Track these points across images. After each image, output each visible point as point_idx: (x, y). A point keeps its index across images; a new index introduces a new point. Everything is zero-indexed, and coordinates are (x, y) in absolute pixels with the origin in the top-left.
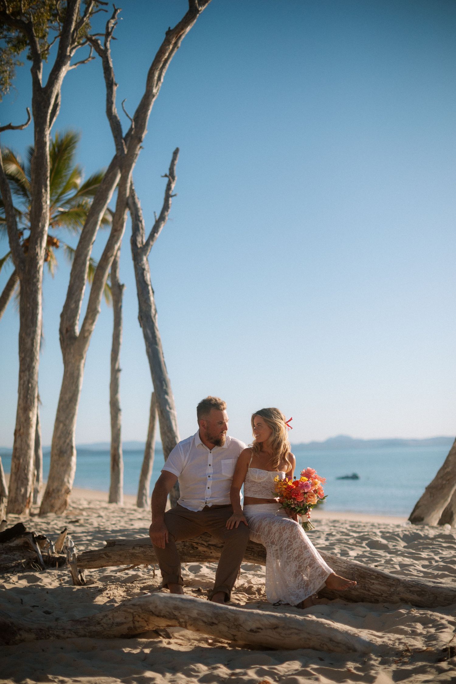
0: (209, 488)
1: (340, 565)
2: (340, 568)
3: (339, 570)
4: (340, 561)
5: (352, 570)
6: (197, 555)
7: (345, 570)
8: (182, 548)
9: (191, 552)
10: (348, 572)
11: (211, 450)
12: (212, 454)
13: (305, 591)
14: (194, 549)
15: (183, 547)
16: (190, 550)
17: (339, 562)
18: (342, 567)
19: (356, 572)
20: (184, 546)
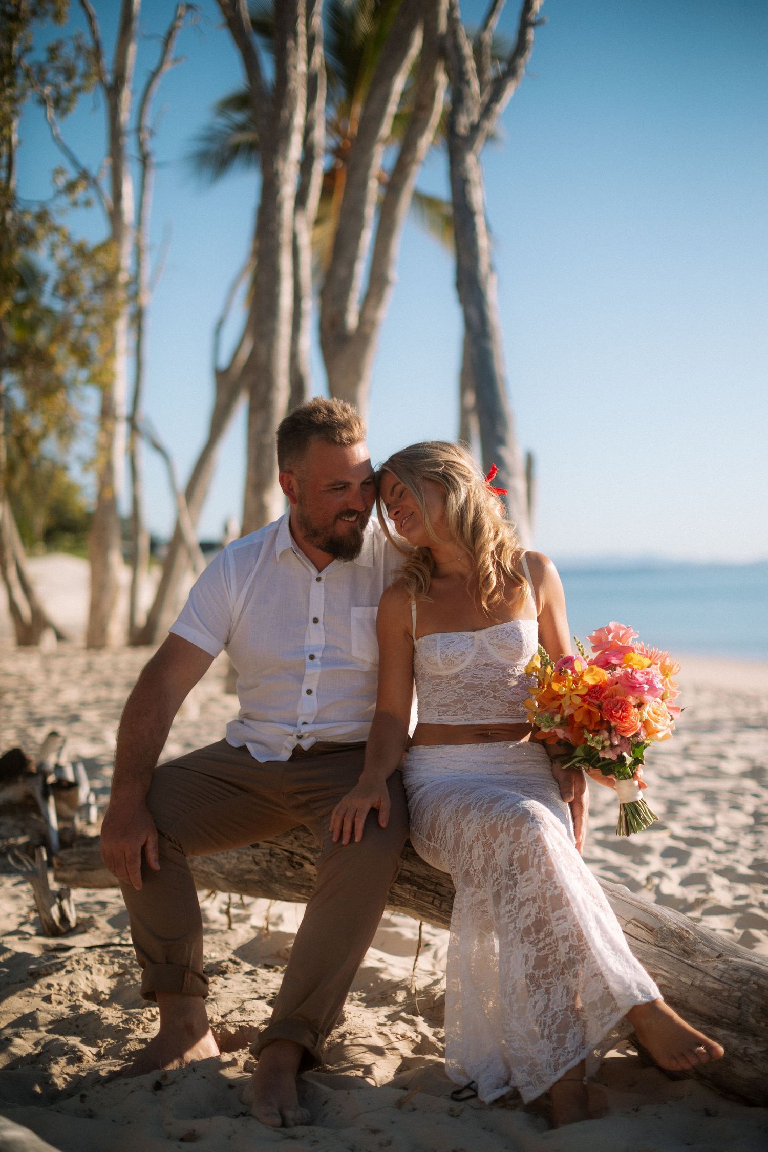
0: (309, 692)
1: (702, 965)
2: (700, 976)
3: (697, 983)
4: (707, 950)
5: (740, 989)
6: (303, 886)
7: (715, 986)
8: (267, 861)
9: (289, 874)
10: (725, 994)
11: (320, 571)
12: (322, 584)
13: (555, 1049)
14: (294, 867)
15: (268, 858)
16: (286, 869)
17: (704, 954)
18: (706, 974)
19: (752, 997)
20: (271, 855)
